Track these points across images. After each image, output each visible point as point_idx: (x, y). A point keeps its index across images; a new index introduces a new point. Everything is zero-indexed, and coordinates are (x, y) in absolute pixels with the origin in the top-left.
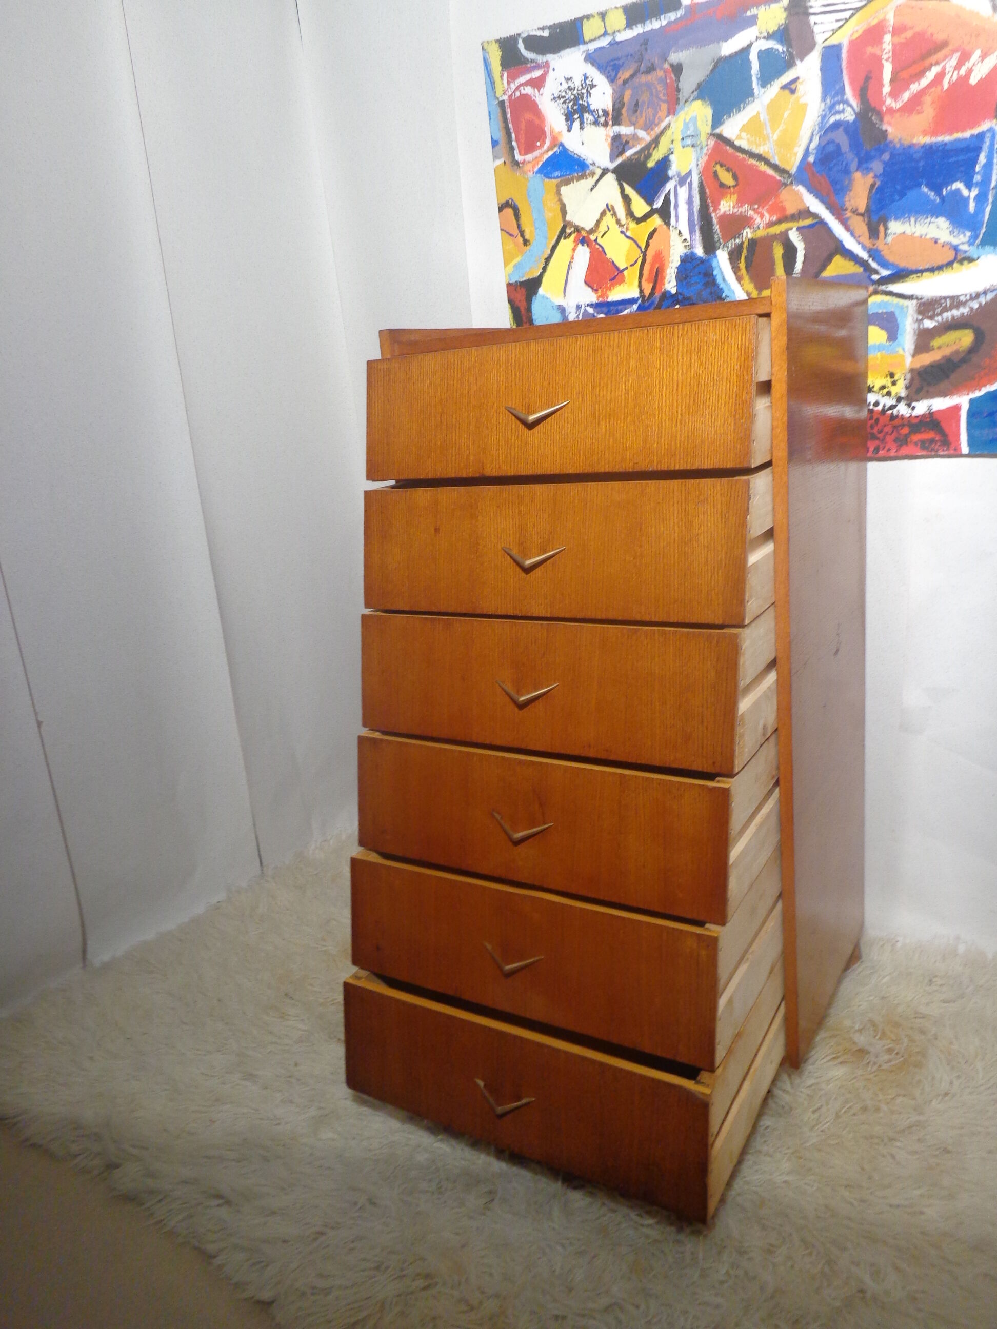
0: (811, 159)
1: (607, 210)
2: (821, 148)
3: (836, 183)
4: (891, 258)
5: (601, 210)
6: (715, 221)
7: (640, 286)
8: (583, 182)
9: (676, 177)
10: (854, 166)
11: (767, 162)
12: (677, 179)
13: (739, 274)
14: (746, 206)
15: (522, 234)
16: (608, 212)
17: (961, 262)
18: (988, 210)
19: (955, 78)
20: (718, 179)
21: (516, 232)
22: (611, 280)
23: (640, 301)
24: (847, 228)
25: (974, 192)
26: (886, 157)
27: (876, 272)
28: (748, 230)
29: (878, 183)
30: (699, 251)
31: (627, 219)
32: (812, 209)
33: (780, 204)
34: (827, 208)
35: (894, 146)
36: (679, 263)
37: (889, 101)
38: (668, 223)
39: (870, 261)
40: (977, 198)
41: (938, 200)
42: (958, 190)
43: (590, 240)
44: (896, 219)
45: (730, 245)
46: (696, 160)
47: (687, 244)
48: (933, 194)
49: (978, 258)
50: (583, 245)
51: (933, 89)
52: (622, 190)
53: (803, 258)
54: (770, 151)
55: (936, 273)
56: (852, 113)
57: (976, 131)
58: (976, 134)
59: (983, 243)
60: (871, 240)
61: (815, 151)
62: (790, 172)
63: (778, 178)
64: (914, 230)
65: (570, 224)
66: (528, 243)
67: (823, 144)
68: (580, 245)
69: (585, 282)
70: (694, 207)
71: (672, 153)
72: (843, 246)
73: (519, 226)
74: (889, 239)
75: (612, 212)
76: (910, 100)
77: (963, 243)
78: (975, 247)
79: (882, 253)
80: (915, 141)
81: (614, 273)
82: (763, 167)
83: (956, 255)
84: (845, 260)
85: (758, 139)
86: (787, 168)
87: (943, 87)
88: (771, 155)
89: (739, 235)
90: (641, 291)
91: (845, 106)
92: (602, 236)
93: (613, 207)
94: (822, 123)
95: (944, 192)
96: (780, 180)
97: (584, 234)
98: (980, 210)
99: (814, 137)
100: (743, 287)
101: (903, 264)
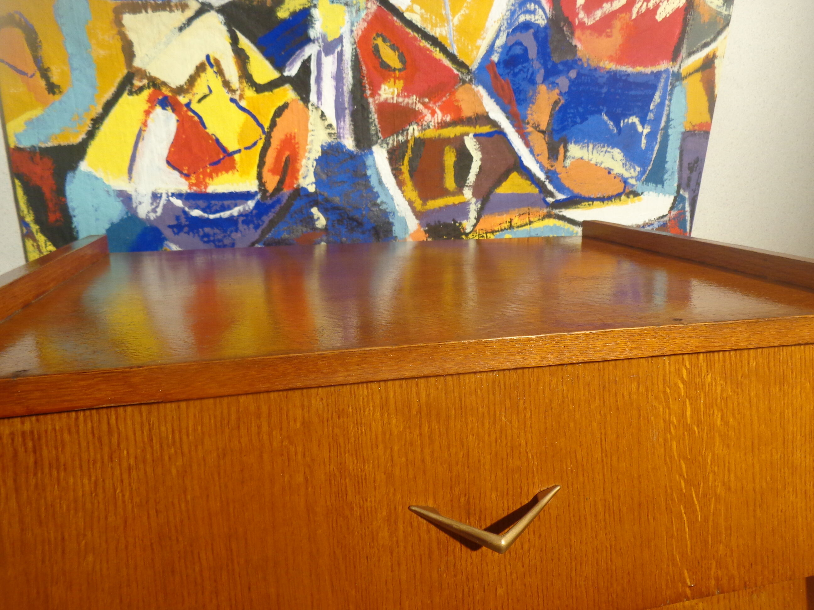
0: (495, 58)
1: (207, 64)
2: (507, 48)
3: (520, 92)
4: (567, 183)
5: (197, 62)
6: (372, 108)
7: (260, 177)
8: (164, 15)
9: (320, 41)
10: (539, 77)
11: (444, 50)
12: (322, 44)
13: (400, 178)
14: (414, 97)
15: (45, 73)
16: (208, 67)
17: (628, 196)
18: (656, 148)
19: (643, 9)
20: (380, 57)
21: (31, 68)
22: (211, 164)
23: (259, 197)
24: (527, 144)
25: (647, 130)
26: (573, 74)
27: (552, 195)
28: (415, 127)
29: (563, 101)
30: (349, 143)
31: (241, 83)
32: (492, 116)
33: (456, 104)
34: (508, 118)
35: (582, 65)
36: (320, 154)
37: (582, 15)
38: (305, 99)
39: (547, 183)
40: (648, 135)
41: (615, 131)
42: (633, 124)
43: (178, 103)
44: (576, 142)
45: (391, 142)
46: (349, 24)
47: (333, 132)
48: (612, 123)
49: (642, 193)
50: (164, 108)
51: (623, 15)
52: (234, 41)
53: (478, 170)
54: (448, 36)
55: (606, 202)
56: (544, 17)
57: (655, 69)
58: (655, 72)
59: (647, 181)
60: (550, 160)
61: (500, 50)
62: (470, 68)
63: (456, 72)
64: (591, 157)
65: (142, 74)
66: (56, 90)
67: (509, 45)
68: (158, 109)
69: (168, 163)
70: (344, 85)
71: (315, 6)
72: (521, 162)
73: (37, 60)
74: (568, 162)
75: (215, 69)
76: (602, 19)
77: (632, 177)
78: (641, 183)
79: (559, 176)
80: (601, 65)
81: (218, 154)
82: (438, 54)
83: (625, 187)
84: (522, 177)
85: (434, 17)
86: (467, 62)
87: (631, 17)
88: (449, 41)
89: (403, 131)
90: (262, 184)
91: (537, 7)
92: (200, 101)
93: (217, 63)
94: (511, 19)
95: (622, 125)
96: (458, 75)
97: (166, 92)
98: (650, 147)
99: (502, 33)
100: (405, 194)
101: (577, 190)
